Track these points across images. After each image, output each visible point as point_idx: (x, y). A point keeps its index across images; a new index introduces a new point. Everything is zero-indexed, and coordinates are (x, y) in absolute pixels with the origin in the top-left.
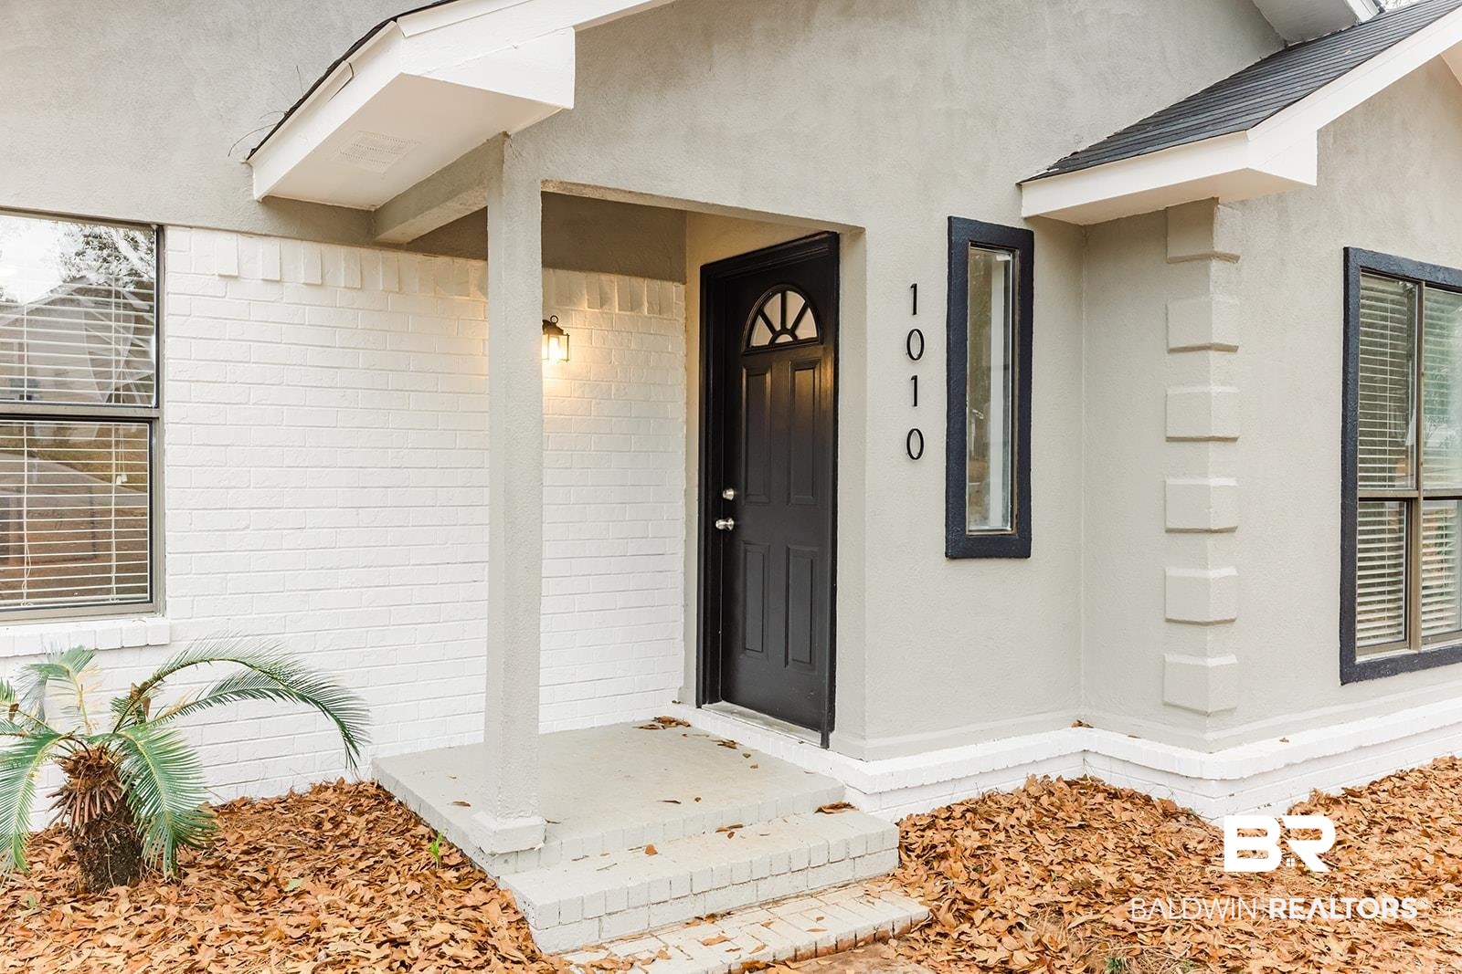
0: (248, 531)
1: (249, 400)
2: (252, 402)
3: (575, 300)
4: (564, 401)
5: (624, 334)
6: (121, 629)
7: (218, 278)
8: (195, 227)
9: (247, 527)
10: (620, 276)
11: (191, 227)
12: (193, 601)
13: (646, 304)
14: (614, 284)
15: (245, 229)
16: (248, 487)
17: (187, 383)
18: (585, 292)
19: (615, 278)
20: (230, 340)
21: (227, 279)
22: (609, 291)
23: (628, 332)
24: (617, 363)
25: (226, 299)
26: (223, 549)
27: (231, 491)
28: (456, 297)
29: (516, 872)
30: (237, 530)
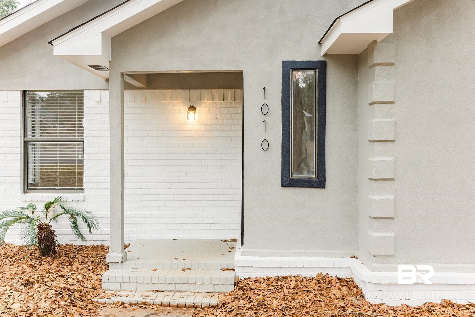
0: (104, 171)
1: (104, 135)
2: (105, 136)
3: (203, 99)
4: (199, 132)
5: (221, 108)
6: (72, 196)
7: (96, 102)
8: (91, 90)
9: (104, 170)
10: (220, 90)
11: (89, 90)
12: (90, 190)
13: (229, 98)
14: (217, 92)
15: (102, 88)
16: (104, 159)
17: (89, 132)
18: (206, 96)
19: (217, 90)
20: (99, 119)
21: (98, 103)
22: (215, 95)
23: (223, 108)
24: (218, 118)
25: (98, 108)
26: (97, 176)
27: (100, 160)
28: (162, 102)
29: (115, 269)
30: (101, 171)
